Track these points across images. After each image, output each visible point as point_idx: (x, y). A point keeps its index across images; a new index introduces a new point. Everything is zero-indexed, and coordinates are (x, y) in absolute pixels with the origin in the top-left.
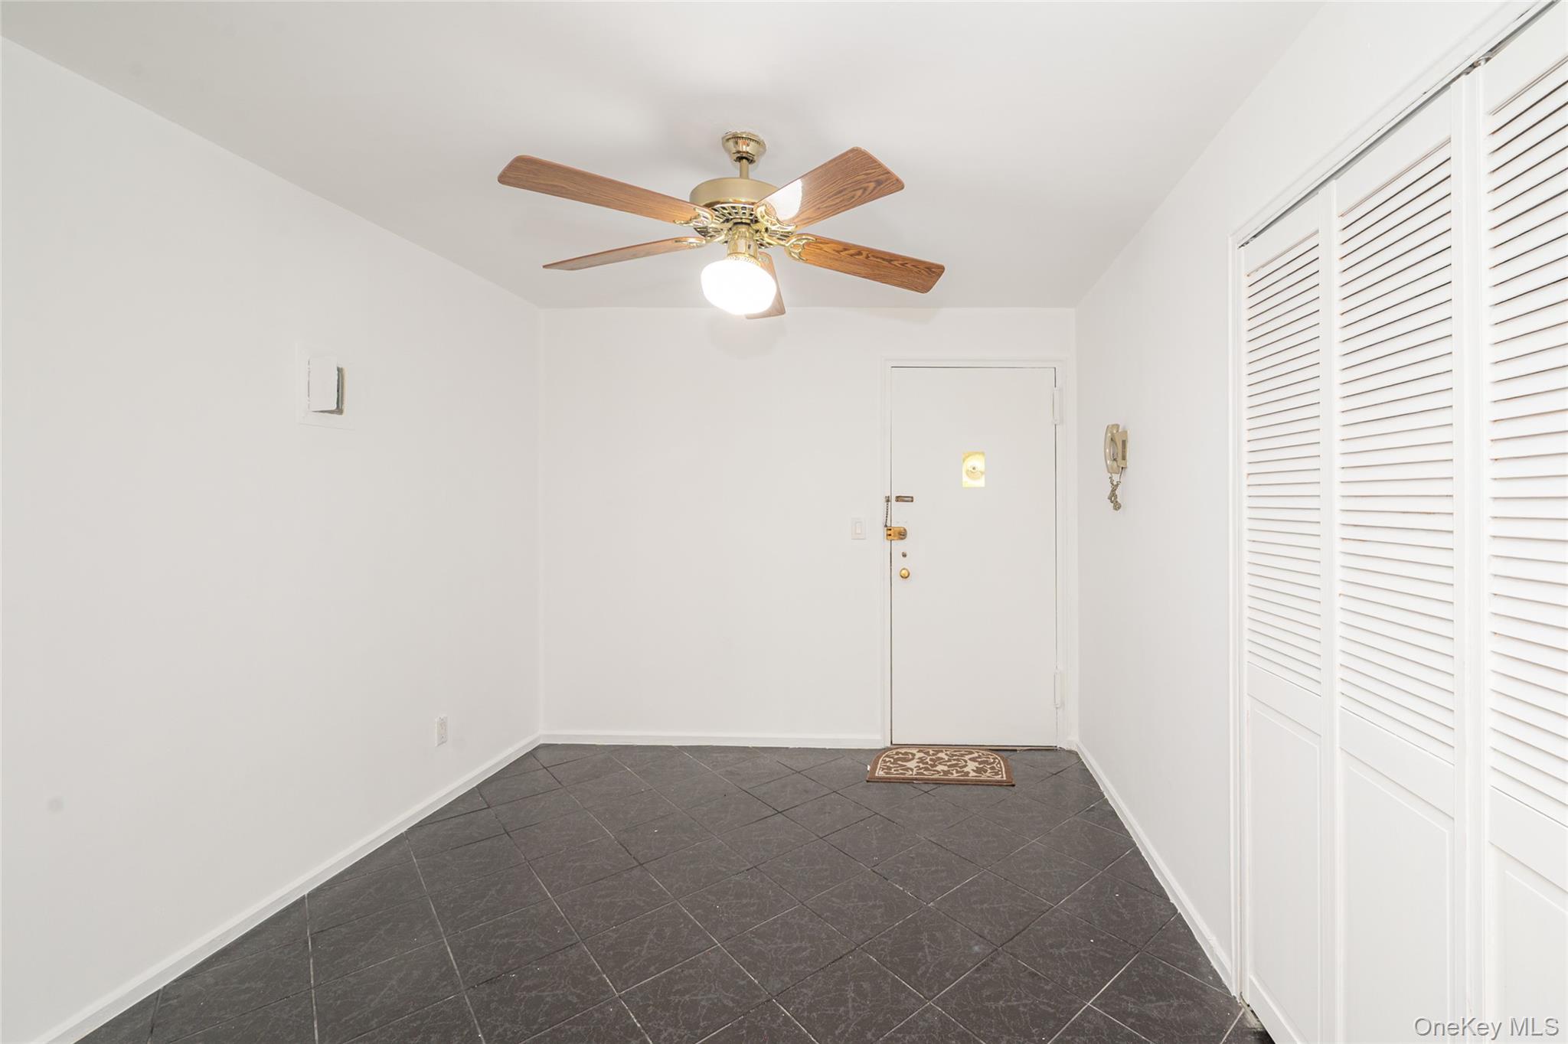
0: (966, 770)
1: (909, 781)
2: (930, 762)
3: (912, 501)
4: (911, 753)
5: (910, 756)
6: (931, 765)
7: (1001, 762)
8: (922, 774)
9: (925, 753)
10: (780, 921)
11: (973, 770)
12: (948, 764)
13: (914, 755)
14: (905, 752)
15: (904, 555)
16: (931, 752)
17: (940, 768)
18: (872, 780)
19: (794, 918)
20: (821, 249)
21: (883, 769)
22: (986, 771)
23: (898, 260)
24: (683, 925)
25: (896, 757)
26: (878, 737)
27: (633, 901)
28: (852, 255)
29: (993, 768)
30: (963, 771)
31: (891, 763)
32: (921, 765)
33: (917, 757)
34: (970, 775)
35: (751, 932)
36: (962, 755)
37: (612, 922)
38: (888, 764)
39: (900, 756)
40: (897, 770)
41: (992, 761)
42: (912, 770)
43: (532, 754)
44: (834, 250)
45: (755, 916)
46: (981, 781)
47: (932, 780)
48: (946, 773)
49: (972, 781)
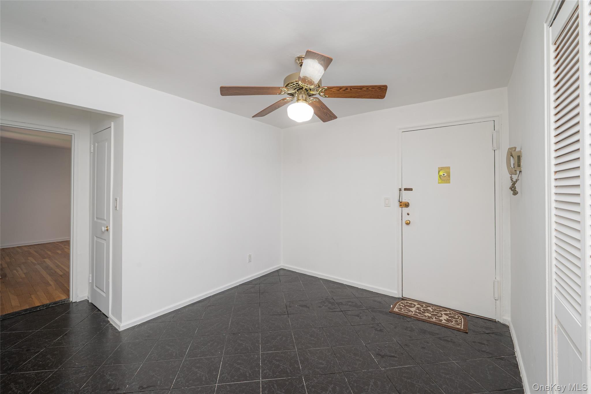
0: (441, 318)
1: (410, 317)
2: (422, 311)
3: (412, 190)
4: (414, 304)
5: (413, 306)
6: (422, 312)
7: (462, 319)
8: (417, 315)
9: (421, 306)
10: (320, 350)
11: (445, 320)
12: (432, 313)
13: (415, 305)
14: (411, 303)
15: (408, 214)
16: (424, 306)
17: (427, 314)
18: (392, 313)
19: (326, 351)
20: (331, 91)
21: (398, 308)
22: (452, 322)
23: (364, 88)
24: (289, 339)
25: (406, 304)
26: (396, 292)
27: (280, 325)
28: (344, 90)
29: (456, 321)
30: (439, 319)
31: (403, 307)
32: (417, 311)
33: (416, 306)
34: (442, 322)
35: (309, 350)
36: (441, 311)
37: (271, 329)
38: (401, 307)
39: (408, 304)
40: (405, 311)
41: (457, 317)
42: (412, 312)
43: (278, 271)
44: (336, 90)
45: (313, 345)
46: (448, 326)
47: (422, 319)
48: (429, 317)
49: (443, 325)
